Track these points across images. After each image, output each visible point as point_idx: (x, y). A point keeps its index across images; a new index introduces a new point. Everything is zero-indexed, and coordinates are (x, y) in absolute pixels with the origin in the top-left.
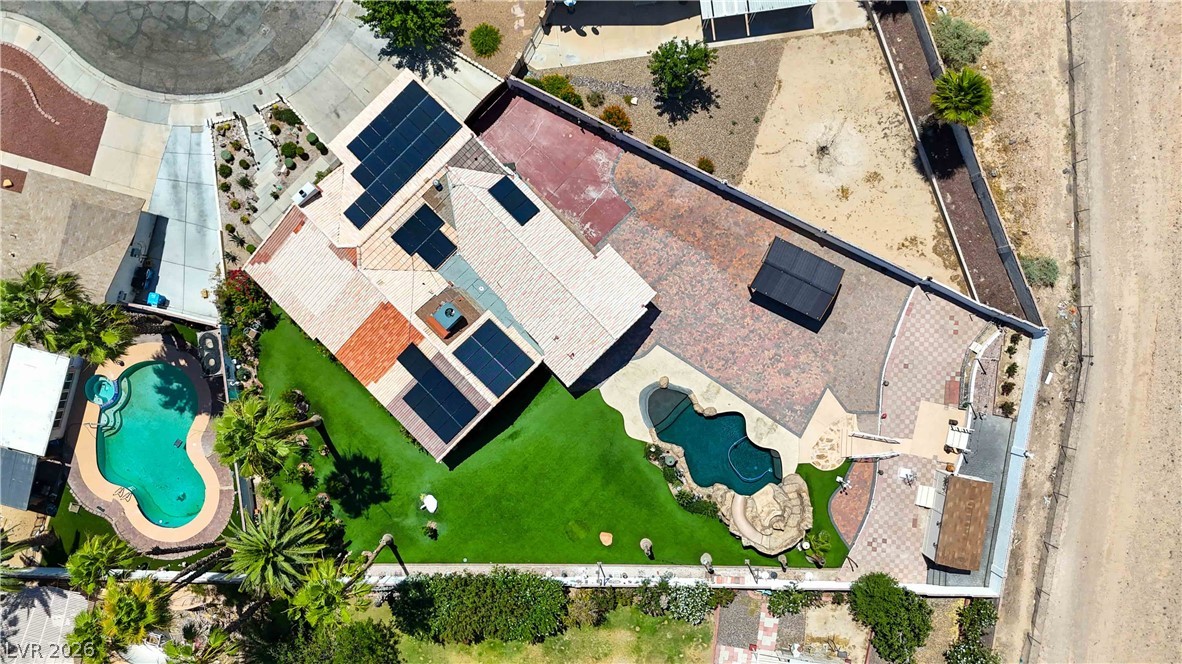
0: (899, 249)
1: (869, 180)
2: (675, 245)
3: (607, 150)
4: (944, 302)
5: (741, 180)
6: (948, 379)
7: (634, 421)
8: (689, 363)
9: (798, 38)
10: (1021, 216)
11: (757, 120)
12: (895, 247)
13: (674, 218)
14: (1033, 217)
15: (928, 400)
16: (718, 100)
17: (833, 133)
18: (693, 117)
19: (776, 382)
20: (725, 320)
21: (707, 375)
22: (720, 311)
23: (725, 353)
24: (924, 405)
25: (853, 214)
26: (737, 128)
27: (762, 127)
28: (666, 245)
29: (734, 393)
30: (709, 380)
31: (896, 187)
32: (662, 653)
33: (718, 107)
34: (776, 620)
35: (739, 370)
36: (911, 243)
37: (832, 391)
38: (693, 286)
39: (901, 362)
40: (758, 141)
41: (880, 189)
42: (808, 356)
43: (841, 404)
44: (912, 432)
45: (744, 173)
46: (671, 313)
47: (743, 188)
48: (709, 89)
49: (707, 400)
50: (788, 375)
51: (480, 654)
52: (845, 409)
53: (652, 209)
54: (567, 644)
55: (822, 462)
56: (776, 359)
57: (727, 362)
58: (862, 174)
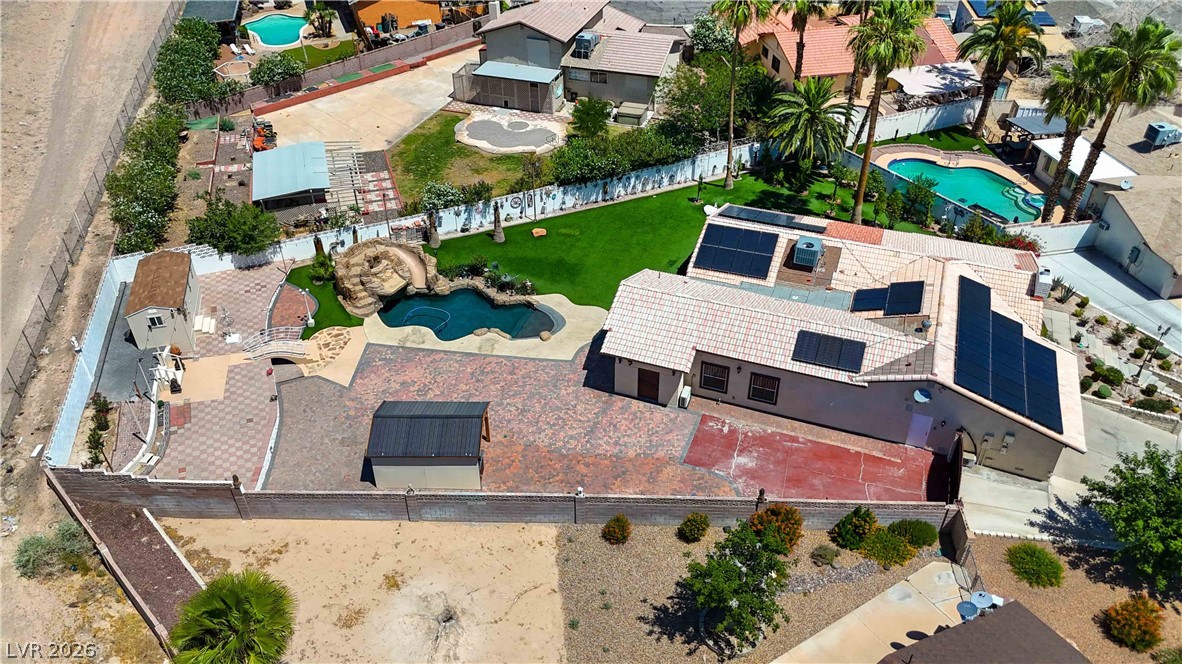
0: (286, 545)
1: (359, 612)
5: (557, 541)
6: (187, 426)
8: (525, 358)
10: (81, 628)
11: (573, 625)
12: (292, 545)
13: (624, 473)
14: (58, 629)
15: (213, 401)
16: (647, 628)
17: (442, 652)
18: (672, 590)
19: (414, 374)
20: (502, 404)
21: (499, 356)
22: (513, 409)
23: (488, 379)
24: (219, 395)
25: (370, 561)
26: (597, 604)
27: (560, 619)
28: (616, 443)
29: (460, 352)
30: (494, 353)
31: (309, 621)
33: (641, 619)
35: (464, 370)
36: (266, 560)
37: (342, 386)
38: (560, 418)
39: (258, 423)
40: (558, 598)
41: (335, 609)
43: (327, 380)
45: (556, 551)
46: (570, 390)
47: (546, 532)
48: (671, 638)
49: (489, 340)
50: (403, 382)
52: (319, 377)
53: (659, 472)
55: (335, 332)
57: (482, 372)
58: (373, 617)
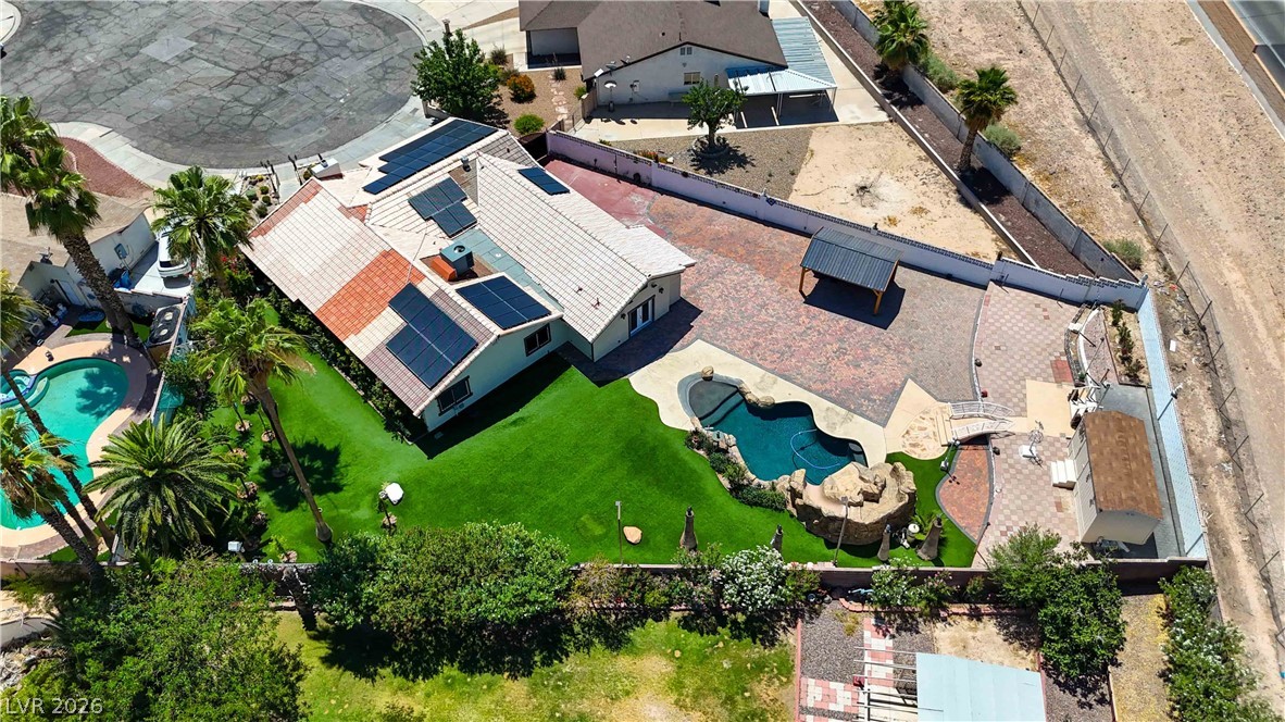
1: (915, 213)
2: (716, 260)
3: (643, 194)
4: (1024, 294)
6: (1053, 358)
7: (672, 408)
8: (738, 356)
9: (825, 127)
11: (793, 173)
13: (714, 239)
15: (1034, 378)
16: (754, 162)
17: (871, 181)
18: (729, 172)
19: (845, 373)
20: (777, 318)
21: (760, 366)
22: (770, 311)
23: (780, 347)
24: (1029, 383)
26: (772, 179)
27: (799, 178)
28: (706, 260)
29: (794, 383)
30: (763, 372)
31: (945, 217)
32: (716, 690)
33: (753, 166)
34: (889, 642)
35: (798, 362)
37: (913, 379)
38: (737, 291)
39: (991, 345)
40: (795, 187)
41: (929, 218)
42: (879, 350)
43: (929, 393)
44: (1024, 409)
46: (715, 312)
48: (744, 155)
49: (762, 390)
50: (858, 366)
51: (428, 695)
52: (936, 399)
54: (568, 678)
55: (918, 450)
56: (841, 352)
57: (782, 354)
58: (906, 208)
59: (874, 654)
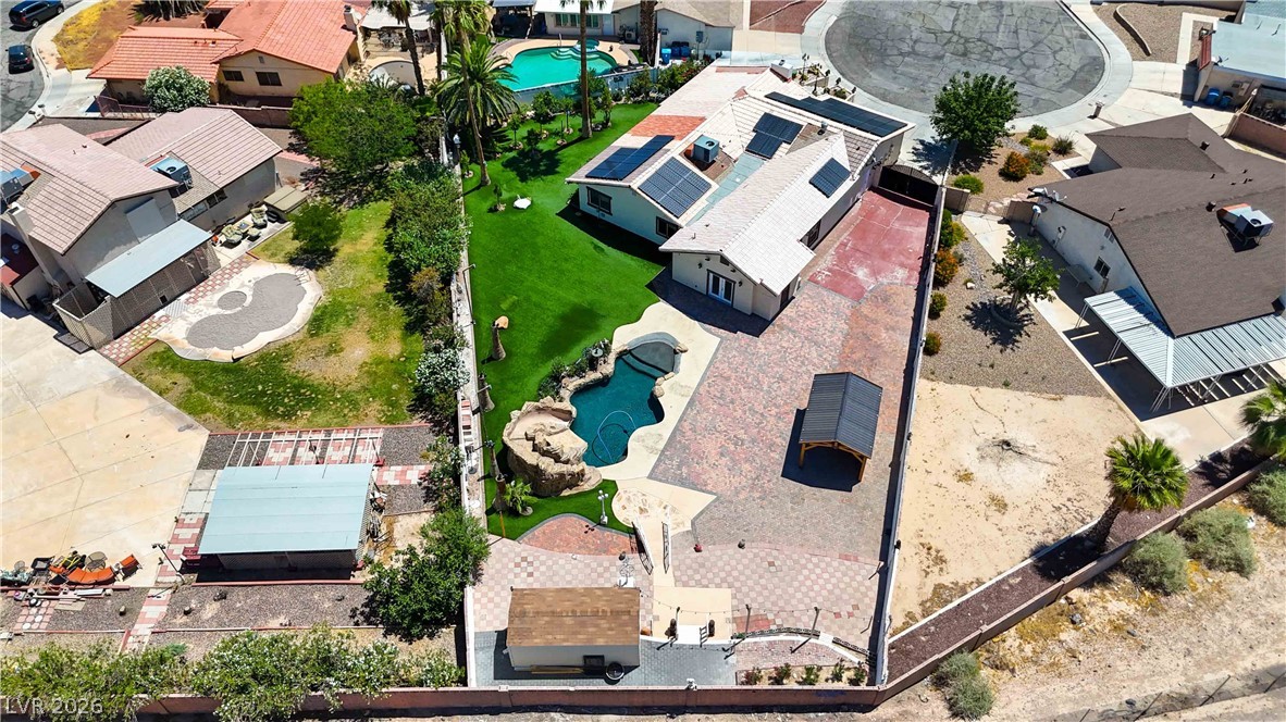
0: (923, 545)
1: (993, 500)
2: (838, 339)
3: (909, 277)
4: (874, 594)
5: (932, 380)
6: (771, 617)
7: (633, 332)
8: (709, 367)
9: (1120, 408)
10: (1035, 663)
11: (1006, 385)
12: (922, 540)
13: (864, 334)
14: (1041, 676)
15: (734, 596)
16: (1008, 351)
17: (1030, 453)
18: (979, 333)
19: (710, 446)
20: (767, 391)
21: (700, 384)
22: (776, 385)
23: (729, 395)
24: (726, 593)
25: (942, 491)
26: (987, 369)
27: (1004, 391)
28: (832, 332)
29: (686, 409)
30: (694, 385)
31: (1000, 530)
32: (374, 382)
33: (1001, 351)
34: (415, 481)
35: (714, 410)
36: (936, 557)
37: (714, 501)
39: (775, 558)
40: (982, 389)
41: (989, 513)
42: (750, 471)
43: (702, 513)
44: (685, 585)
45: (942, 383)
46: (759, 344)
47: (921, 385)
48: (1016, 341)
49: (672, 388)
50: (722, 455)
51: (374, 252)
52: (695, 518)
53: (866, 316)
54: (385, 308)
55: (622, 502)
56: (737, 441)
57: (721, 398)
58: (997, 491)
59: (404, 473)
